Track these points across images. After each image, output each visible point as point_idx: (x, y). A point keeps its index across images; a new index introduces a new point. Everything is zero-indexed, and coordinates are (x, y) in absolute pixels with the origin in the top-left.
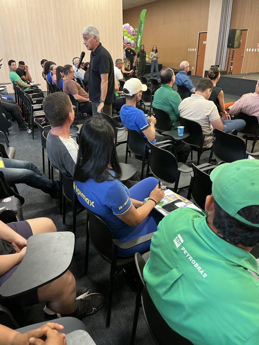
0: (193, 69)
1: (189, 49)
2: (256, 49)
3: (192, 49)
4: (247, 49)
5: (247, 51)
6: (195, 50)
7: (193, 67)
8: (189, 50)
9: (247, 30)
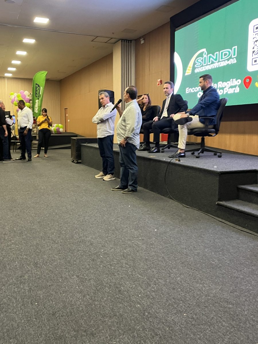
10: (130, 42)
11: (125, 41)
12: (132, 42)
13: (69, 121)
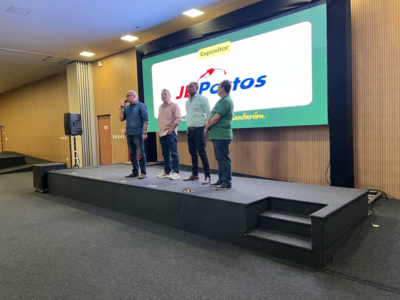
0: (68, 160)
1: (61, 137)
2: (121, 136)
3: (64, 137)
4: (114, 136)
5: (114, 138)
6: (67, 139)
7: (67, 159)
8: (61, 139)
9: (110, 115)
10: (86, 64)
11: (81, 63)
12: (88, 63)
13: (7, 139)
